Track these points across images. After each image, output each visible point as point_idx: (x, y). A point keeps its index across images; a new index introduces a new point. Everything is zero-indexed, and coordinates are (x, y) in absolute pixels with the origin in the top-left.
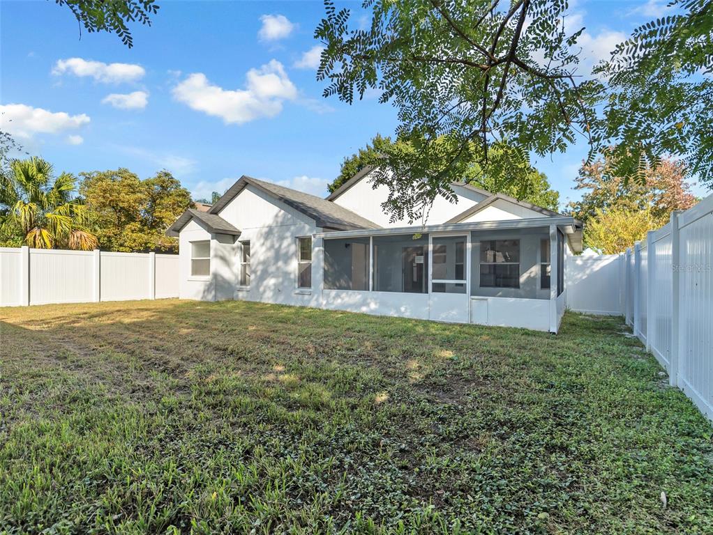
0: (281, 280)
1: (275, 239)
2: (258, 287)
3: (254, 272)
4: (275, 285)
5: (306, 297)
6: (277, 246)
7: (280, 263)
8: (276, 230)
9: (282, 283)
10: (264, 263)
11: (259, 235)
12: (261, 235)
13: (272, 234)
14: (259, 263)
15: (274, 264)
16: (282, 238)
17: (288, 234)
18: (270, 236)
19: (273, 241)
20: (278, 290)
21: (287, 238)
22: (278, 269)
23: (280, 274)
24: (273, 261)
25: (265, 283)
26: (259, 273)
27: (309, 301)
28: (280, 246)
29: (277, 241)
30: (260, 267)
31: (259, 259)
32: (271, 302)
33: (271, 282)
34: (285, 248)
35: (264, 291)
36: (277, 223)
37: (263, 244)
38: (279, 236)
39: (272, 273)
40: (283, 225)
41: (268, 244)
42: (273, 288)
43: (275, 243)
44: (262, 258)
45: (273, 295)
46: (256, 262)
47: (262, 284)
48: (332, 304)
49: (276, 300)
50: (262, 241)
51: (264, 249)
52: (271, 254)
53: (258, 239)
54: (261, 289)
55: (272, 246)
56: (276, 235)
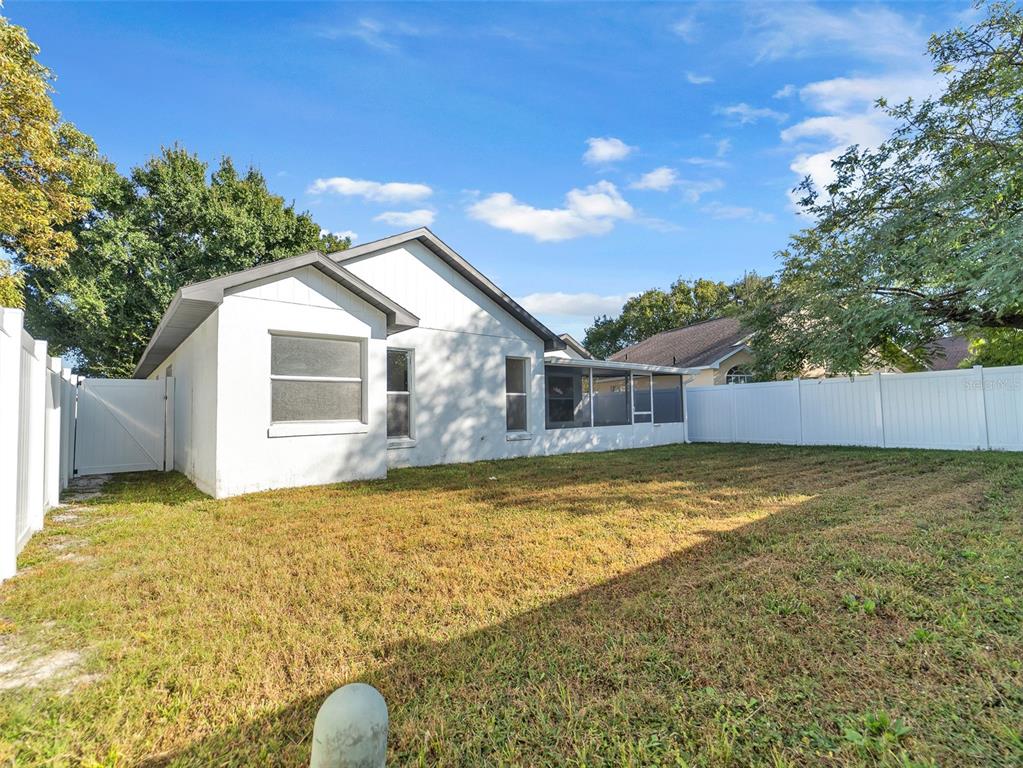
0: (484, 420)
1: (473, 355)
2: (437, 435)
3: (429, 408)
4: (473, 428)
5: (526, 443)
6: (476, 364)
7: (483, 394)
8: (473, 339)
9: (487, 425)
10: (452, 391)
11: (438, 343)
12: (444, 342)
13: (466, 344)
14: (440, 391)
15: (471, 394)
16: (485, 354)
17: (496, 349)
18: (461, 347)
19: (467, 357)
20: (479, 438)
21: (494, 354)
22: (478, 402)
23: (484, 410)
24: (468, 390)
25: (453, 427)
26: (439, 410)
27: (529, 447)
28: (482, 365)
29: (477, 358)
30: (442, 400)
31: (439, 386)
32: (465, 459)
33: (467, 424)
34: (491, 369)
35: (453, 441)
36: (476, 327)
37: (448, 358)
38: (479, 349)
39: (468, 409)
40: (487, 335)
41: (459, 359)
42: (469, 433)
43: (473, 360)
44: (446, 383)
45: (472, 446)
46: (433, 390)
47: (445, 430)
48: (556, 446)
49: (474, 454)
50: (445, 352)
51: (449, 367)
52: (465, 377)
53: (437, 348)
54: (446, 438)
55: (467, 365)
56: (475, 347)
